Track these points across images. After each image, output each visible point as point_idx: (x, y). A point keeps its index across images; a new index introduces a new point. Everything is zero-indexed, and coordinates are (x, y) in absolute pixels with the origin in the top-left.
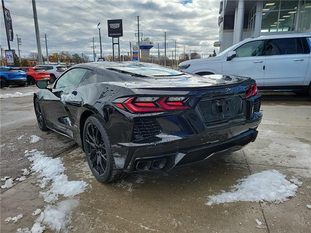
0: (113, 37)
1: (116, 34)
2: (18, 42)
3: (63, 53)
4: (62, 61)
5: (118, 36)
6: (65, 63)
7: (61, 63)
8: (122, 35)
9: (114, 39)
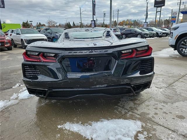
0: (157, 7)
1: (160, 5)
2: (104, 15)
3: (128, 20)
4: (126, 25)
5: (161, 7)
6: (128, 26)
7: (125, 26)
8: (164, 5)
9: (158, 8)
